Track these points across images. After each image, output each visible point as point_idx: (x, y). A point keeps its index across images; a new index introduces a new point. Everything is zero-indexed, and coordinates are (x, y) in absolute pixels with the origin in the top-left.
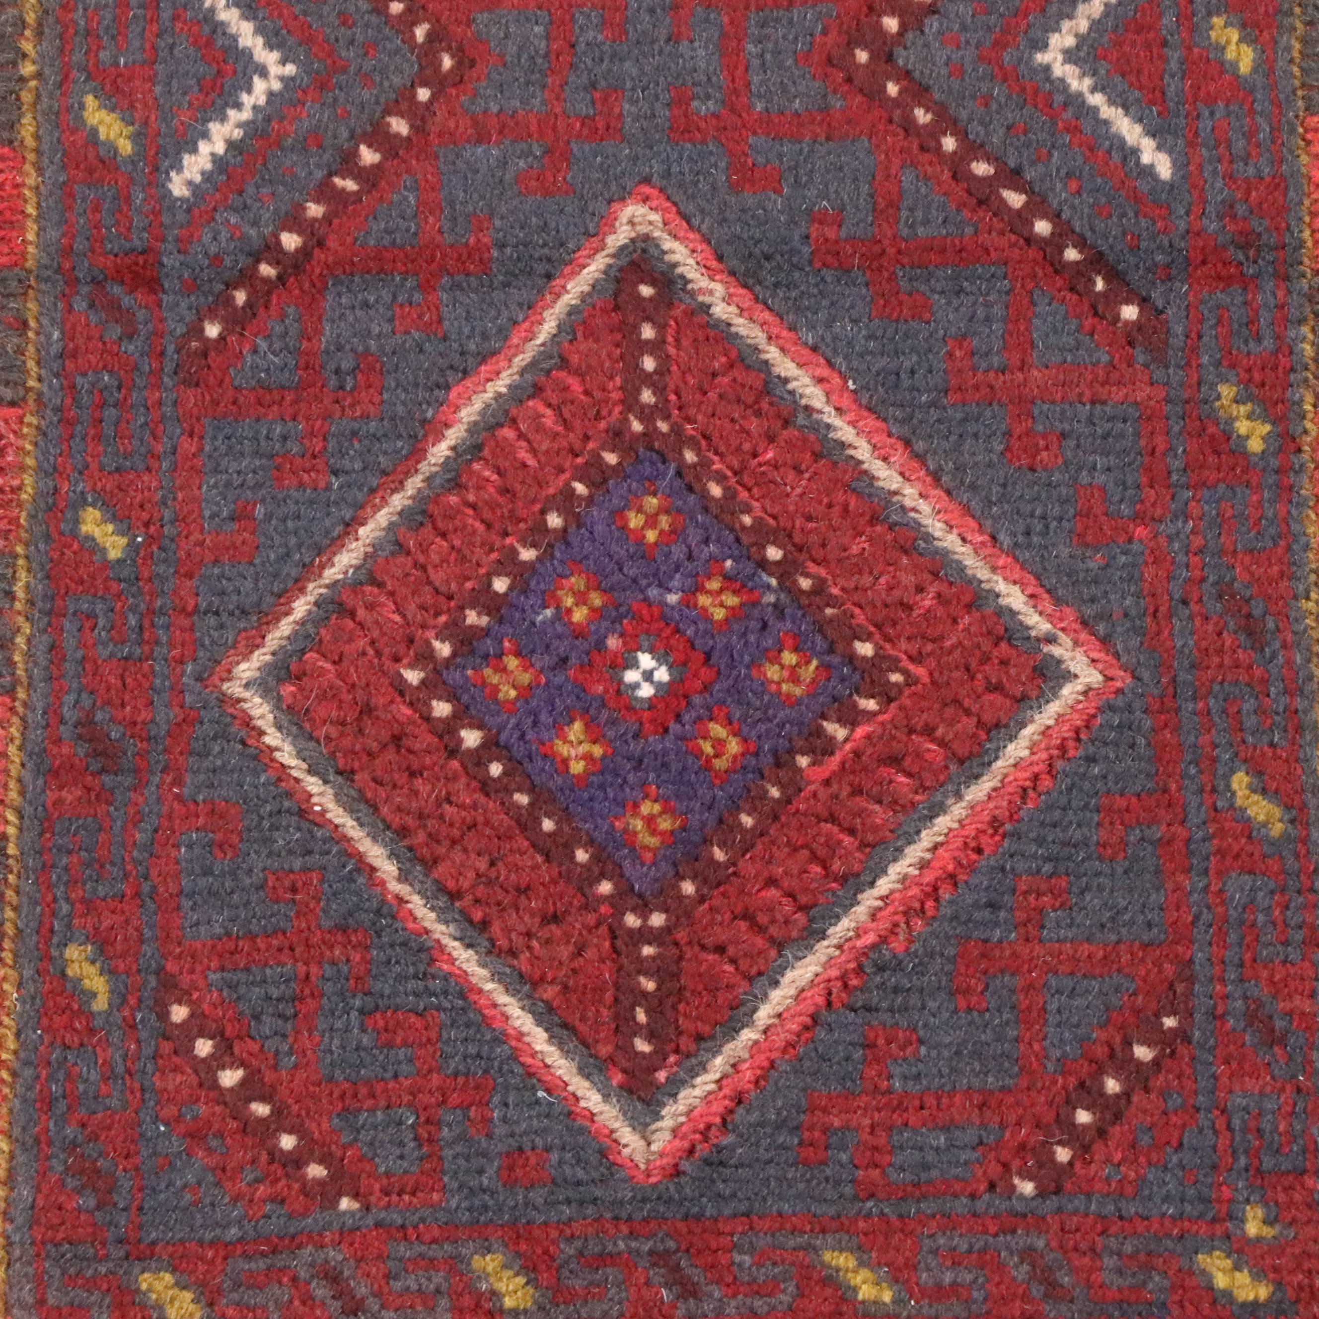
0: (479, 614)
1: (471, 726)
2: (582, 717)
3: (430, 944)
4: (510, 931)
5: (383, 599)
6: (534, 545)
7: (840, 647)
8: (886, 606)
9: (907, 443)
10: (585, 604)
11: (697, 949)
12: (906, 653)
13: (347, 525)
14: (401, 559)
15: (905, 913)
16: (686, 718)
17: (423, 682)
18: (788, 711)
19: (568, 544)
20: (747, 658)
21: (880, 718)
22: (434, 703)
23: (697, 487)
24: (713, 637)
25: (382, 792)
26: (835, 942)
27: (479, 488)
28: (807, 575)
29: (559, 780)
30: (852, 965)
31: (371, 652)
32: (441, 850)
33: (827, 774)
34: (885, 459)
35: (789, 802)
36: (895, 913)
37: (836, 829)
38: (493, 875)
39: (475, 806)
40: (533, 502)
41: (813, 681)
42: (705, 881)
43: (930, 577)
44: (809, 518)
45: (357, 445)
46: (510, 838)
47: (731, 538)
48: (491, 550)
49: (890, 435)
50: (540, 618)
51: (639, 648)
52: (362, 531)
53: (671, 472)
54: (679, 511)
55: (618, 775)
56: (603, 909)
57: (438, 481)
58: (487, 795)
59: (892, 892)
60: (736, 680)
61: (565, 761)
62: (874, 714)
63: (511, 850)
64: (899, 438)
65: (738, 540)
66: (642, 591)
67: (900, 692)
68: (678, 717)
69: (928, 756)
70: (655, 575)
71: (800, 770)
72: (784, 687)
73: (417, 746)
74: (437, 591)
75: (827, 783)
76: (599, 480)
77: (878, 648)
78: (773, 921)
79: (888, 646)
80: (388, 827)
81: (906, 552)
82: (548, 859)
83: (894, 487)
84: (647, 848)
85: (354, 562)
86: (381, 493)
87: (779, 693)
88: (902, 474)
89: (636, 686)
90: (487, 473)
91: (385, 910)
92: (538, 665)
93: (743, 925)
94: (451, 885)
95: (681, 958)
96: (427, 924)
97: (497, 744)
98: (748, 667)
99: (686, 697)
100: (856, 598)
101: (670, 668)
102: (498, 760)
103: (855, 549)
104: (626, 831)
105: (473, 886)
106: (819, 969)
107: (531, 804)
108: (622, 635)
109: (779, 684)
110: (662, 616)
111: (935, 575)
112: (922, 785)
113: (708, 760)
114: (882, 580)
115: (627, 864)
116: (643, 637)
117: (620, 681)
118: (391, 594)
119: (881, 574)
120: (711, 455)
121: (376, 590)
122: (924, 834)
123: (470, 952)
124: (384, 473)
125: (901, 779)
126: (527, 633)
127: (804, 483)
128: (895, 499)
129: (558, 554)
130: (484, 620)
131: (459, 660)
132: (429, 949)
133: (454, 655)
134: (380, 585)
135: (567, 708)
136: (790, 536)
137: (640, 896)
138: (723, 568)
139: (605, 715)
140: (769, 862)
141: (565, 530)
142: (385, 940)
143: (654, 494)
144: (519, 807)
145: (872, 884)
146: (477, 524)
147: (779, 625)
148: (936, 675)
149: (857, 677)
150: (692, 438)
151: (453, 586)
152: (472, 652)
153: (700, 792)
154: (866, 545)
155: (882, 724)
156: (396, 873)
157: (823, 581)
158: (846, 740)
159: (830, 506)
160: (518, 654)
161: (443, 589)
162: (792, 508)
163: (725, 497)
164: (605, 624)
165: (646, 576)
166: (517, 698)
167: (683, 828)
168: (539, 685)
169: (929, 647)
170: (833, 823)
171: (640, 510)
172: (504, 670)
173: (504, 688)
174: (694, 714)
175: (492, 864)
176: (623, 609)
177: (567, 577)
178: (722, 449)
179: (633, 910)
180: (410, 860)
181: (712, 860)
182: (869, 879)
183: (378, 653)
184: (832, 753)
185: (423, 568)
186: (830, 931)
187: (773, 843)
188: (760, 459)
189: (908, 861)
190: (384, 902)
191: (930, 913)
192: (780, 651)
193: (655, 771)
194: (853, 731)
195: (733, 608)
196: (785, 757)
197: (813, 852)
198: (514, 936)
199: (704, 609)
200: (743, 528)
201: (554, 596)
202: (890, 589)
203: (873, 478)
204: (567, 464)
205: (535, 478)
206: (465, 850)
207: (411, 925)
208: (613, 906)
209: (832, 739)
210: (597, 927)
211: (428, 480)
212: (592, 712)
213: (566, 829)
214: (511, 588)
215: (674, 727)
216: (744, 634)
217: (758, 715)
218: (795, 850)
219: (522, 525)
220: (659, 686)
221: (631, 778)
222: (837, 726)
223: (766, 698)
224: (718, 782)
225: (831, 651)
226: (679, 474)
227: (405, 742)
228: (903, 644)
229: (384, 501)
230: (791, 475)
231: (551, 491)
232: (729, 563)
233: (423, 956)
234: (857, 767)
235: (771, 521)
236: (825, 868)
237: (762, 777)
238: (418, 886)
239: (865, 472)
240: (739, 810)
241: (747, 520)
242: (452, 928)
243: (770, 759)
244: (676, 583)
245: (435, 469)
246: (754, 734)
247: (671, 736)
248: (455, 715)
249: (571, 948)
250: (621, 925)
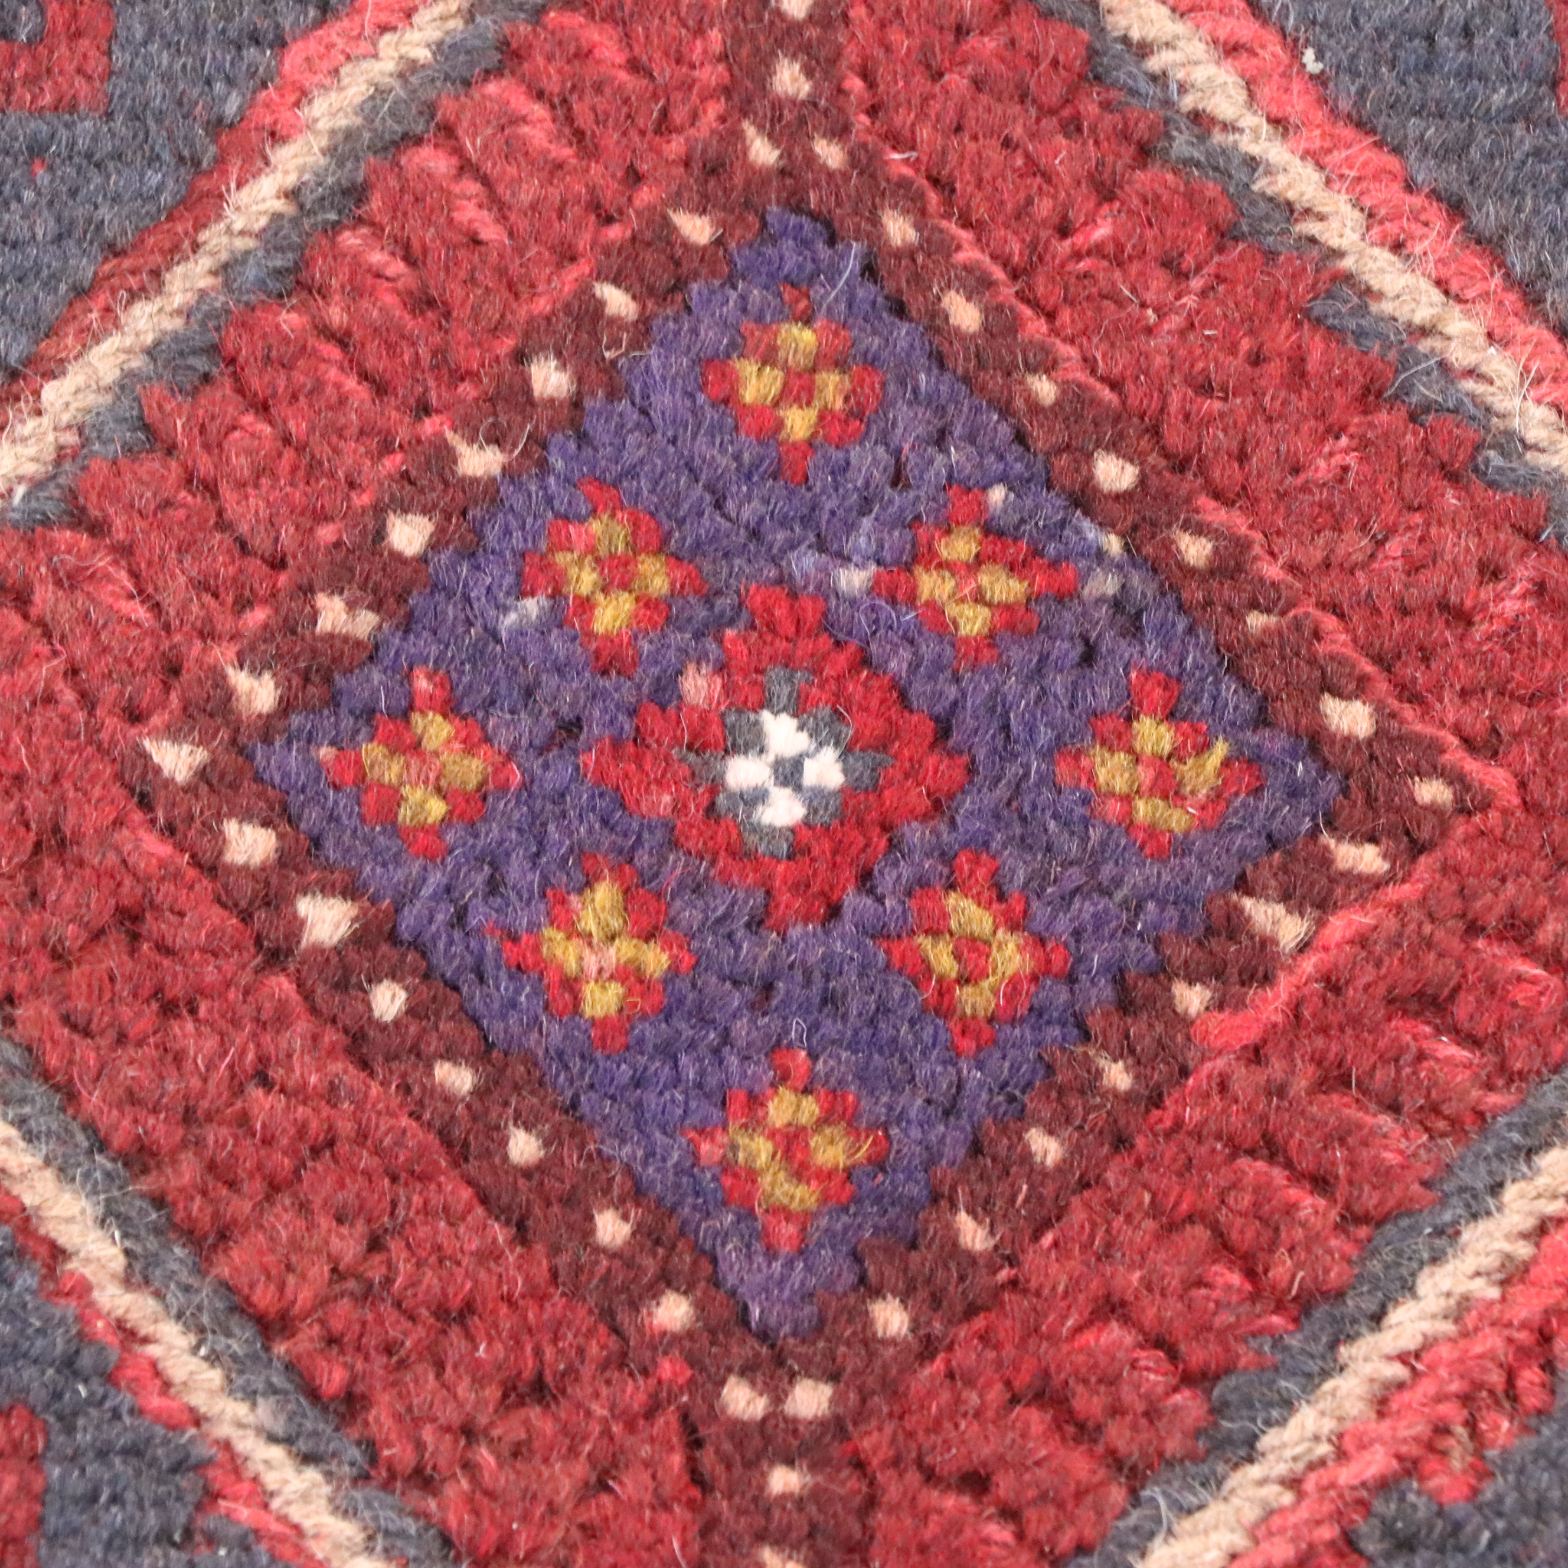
0: (351, 606)
1: (327, 889)
2: (618, 873)
3: (203, 1451)
4: (417, 1422)
5: (102, 561)
6: (496, 439)
7: (1285, 710)
8: (1405, 611)
9: (1456, 209)
10: (625, 586)
11: (913, 1477)
12: (1457, 730)
13: (14, 375)
14: (152, 464)
15: (1466, 1399)
16: (887, 880)
17: (202, 774)
18: (1152, 869)
19: (582, 438)
20: (1045, 736)
21: (1392, 893)
22: (231, 828)
23: (916, 305)
24: (957, 679)
25: (86, 1052)
26: (1281, 1469)
27: (356, 291)
28: (1200, 530)
29: (555, 1032)
30: (1327, 1533)
31: (69, 696)
32: (241, 1206)
33: (1252, 1036)
34: (1397, 247)
35: (1156, 1100)
36: (1440, 1398)
37: (1279, 1175)
38: (377, 1276)
39: (331, 1093)
40: (496, 330)
41: (1218, 795)
42: (936, 1301)
43: (1519, 543)
44: (1205, 388)
45: (42, 176)
46: (423, 1178)
47: (1005, 430)
48: (386, 448)
49: (1410, 187)
50: (511, 619)
51: (764, 703)
52: (52, 393)
53: (852, 265)
54: (871, 362)
55: (707, 1022)
56: (666, 1368)
57: (251, 272)
58: (364, 1065)
59: (1429, 1344)
60: (1017, 789)
61: (572, 985)
62: (1377, 883)
63: (425, 1210)
64: (1435, 194)
65: (1020, 437)
66: (774, 561)
67: (1444, 830)
68: (865, 879)
69: (1521, 995)
70: (805, 521)
71: (1184, 1021)
72: (1143, 809)
73: (182, 937)
74: (243, 546)
75: (1255, 1055)
76: (665, 280)
77: (1383, 715)
78: (1116, 1410)
79: (1408, 712)
80: (102, 1145)
81: (1453, 478)
82: (522, 1235)
83: (1422, 315)
84: (782, 1212)
85: (30, 469)
86: (103, 298)
87: (1128, 824)
88: (1440, 283)
89: (758, 797)
90: (377, 257)
91: (86, 1360)
92: (504, 738)
93: (1037, 1419)
94: (264, 1297)
95: (871, 1502)
96: (198, 1400)
97: (393, 938)
98: (1047, 754)
99: (886, 827)
100: (1328, 586)
101: (846, 754)
102: (394, 976)
103: (1322, 469)
104: (727, 1167)
105: (324, 1302)
106: (1239, 1541)
107: (480, 1092)
108: (721, 668)
109: (1127, 799)
110: (826, 624)
111: (1532, 537)
112: (1502, 1067)
113: (944, 990)
114: (1394, 547)
115: (730, 1251)
116: (776, 673)
117: (716, 786)
118: (124, 551)
119: (1391, 531)
120: (952, 227)
121: (84, 540)
122: (1511, 1192)
123: (312, 1474)
124: (113, 250)
125: (1447, 1048)
126: (477, 656)
127: (1190, 301)
128: (1424, 345)
129: (558, 463)
130: (365, 623)
131: (296, 720)
132: (201, 1466)
133: (285, 707)
134: (97, 529)
135: (579, 851)
136: (1155, 431)
137: (764, 1335)
138: (982, 506)
139: (676, 866)
140: (1106, 1255)
141: (576, 403)
142: (84, 1438)
143: (807, 321)
144: (448, 1099)
145: (1377, 1319)
146: (351, 383)
147: (1127, 650)
148: (1536, 787)
149: (1330, 786)
150: (903, 183)
151: (287, 534)
152: (333, 701)
153: (922, 1072)
154: (1351, 459)
155: (1398, 908)
156: (119, 1263)
157: (1243, 545)
158: (1304, 947)
159: (1256, 359)
160: (450, 708)
161: (261, 542)
162: (1159, 361)
163: (986, 328)
164: (678, 638)
165: (784, 523)
166: (446, 821)
167: (878, 1163)
168: (503, 788)
169: (1519, 716)
170: (1271, 1159)
171: (769, 358)
172: (416, 747)
173: (414, 795)
174: (905, 870)
175: (375, 1244)
176: (724, 603)
177: (582, 520)
178: (980, 212)
179: (747, 1371)
180: (157, 1231)
181: (952, 1247)
182: (1370, 1305)
183: (87, 700)
184: (1267, 979)
185: (210, 489)
186: (1268, 1440)
187: (1114, 1206)
188: (1079, 239)
189: (1469, 1263)
190: (83, 1337)
191: (1531, 1400)
192: (1130, 718)
193: (804, 1010)
194: (1321, 923)
195: (1007, 608)
196: (1143, 987)
197: (1218, 1232)
198: (428, 1434)
199: (935, 609)
200: (1035, 407)
201: (546, 566)
202: (1413, 568)
203: (1368, 292)
204: (583, 242)
205: (501, 272)
206: (303, 1207)
207: (156, 1402)
208: (692, 1361)
209: (1266, 943)
210: (650, 1414)
211: (225, 270)
212: (643, 859)
213: (572, 1159)
214: (435, 544)
215: (852, 900)
216: (1039, 671)
217: (1076, 876)
218: (1172, 1227)
219: (467, 390)
220: (815, 799)
221: (741, 1028)
222: (1280, 910)
223: (1095, 834)
224: (968, 1045)
225: (1262, 719)
226: (869, 271)
227: (150, 925)
228: (1450, 708)
229: (110, 318)
230: (1158, 282)
231: (542, 305)
232: (997, 495)
233: (185, 1481)
234: (1334, 1018)
235: (1107, 394)
236: (1250, 1274)
237: (1086, 1036)
238: (175, 1298)
239: (1348, 278)
240: (1023, 1118)
241: (1045, 389)
242: (265, 1412)
243: (1105, 991)
244: (862, 540)
245: (242, 244)
246: (1063, 924)
247: (847, 925)
248: (284, 860)
249: (580, 1468)
250: (714, 1412)
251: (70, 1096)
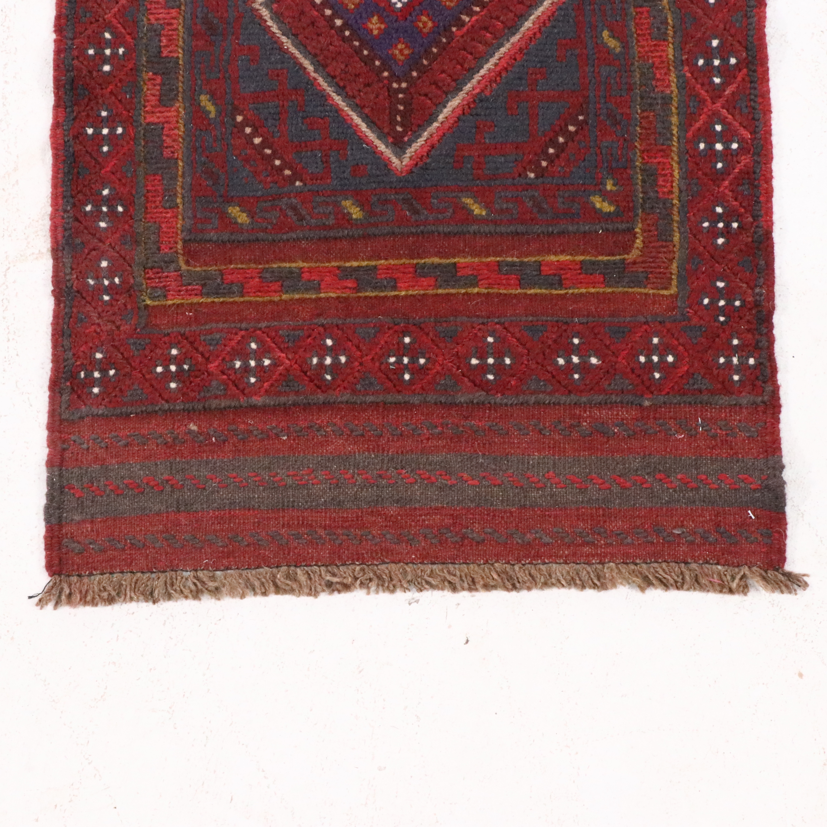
1: (338, 18)
2: (377, 15)
3: (325, 94)
11: (418, 95)
16: (413, 14)
18: (449, 12)
21: (481, 14)
22: (326, 10)
25: (308, 42)
26: (466, 92)
29: (369, 37)
30: (472, 100)
32: (329, 62)
33: (462, 34)
35: (449, 43)
36: (486, 81)
37: (466, 53)
38: (347, 70)
39: (340, 46)
42: (420, 72)
46: (353, 57)
55: (390, 35)
56: (385, 82)
58: (344, 42)
59: (485, 74)
60: (431, 1)
61: (371, 30)
62: (479, 12)
63: (353, 61)
68: (410, 14)
69: (497, 27)
71: (453, 32)
72: (447, 3)
73: (320, 26)
75: (462, 36)
78: (444, 85)
80: (310, 54)
82: (366, 64)
84: (400, 60)
87: (446, 5)
89: (396, 3)
91: (310, 83)
93: (434, 87)
94: (332, 73)
95: (412, 98)
96: (324, 87)
97: (348, 25)
99: (413, 7)
102: (348, 30)
104: (392, 54)
105: (340, 74)
106: (460, 101)
107: (360, 45)
109: (445, 2)
112: (495, 37)
115: (393, 66)
117: (390, 2)
122: (496, 54)
123: (339, 97)
125: (488, 35)
132: (325, 96)
135: (372, 12)
137: (398, 77)
139: (385, 14)
140: (443, 64)
142: (310, 93)
144: (355, 46)
145: (478, 72)
153: (418, 40)
155: (482, 16)
156: (313, 69)
158: (469, 21)
166: (354, 8)
167: (412, 53)
168: (362, 3)
170: (464, 51)
173: (350, 5)
174: (416, 13)
175: (346, 66)
179: (396, 82)
180: (318, 65)
181: (422, 64)
182: (477, 70)
184: (464, 26)
186: (464, 88)
187: (444, 58)
189: (491, 63)
190: (309, 80)
191: (498, 82)
193: (402, 33)
194: (471, 18)
196: (448, 28)
197: (457, 61)
198: (354, 91)
206: (337, 61)
207: (319, 88)
208: (388, 80)
209: (465, 21)
210: (383, 88)
212: (381, 13)
213: (372, 54)
215: (409, 18)
217: (438, 13)
218: (451, 60)
220: (403, 3)
221: (394, 36)
222: (466, 17)
223: (441, 7)
224: (424, 36)
227: (316, 24)
233: (323, 98)
234: (473, 31)
236: (462, 66)
237: (440, 35)
238: (321, 74)
240: (432, 46)
242: (333, 89)
243: (442, 28)
246: (437, 20)
247: (408, 21)
248: (333, 14)
249: (374, 95)
250: (391, 87)
251: (306, 47)
